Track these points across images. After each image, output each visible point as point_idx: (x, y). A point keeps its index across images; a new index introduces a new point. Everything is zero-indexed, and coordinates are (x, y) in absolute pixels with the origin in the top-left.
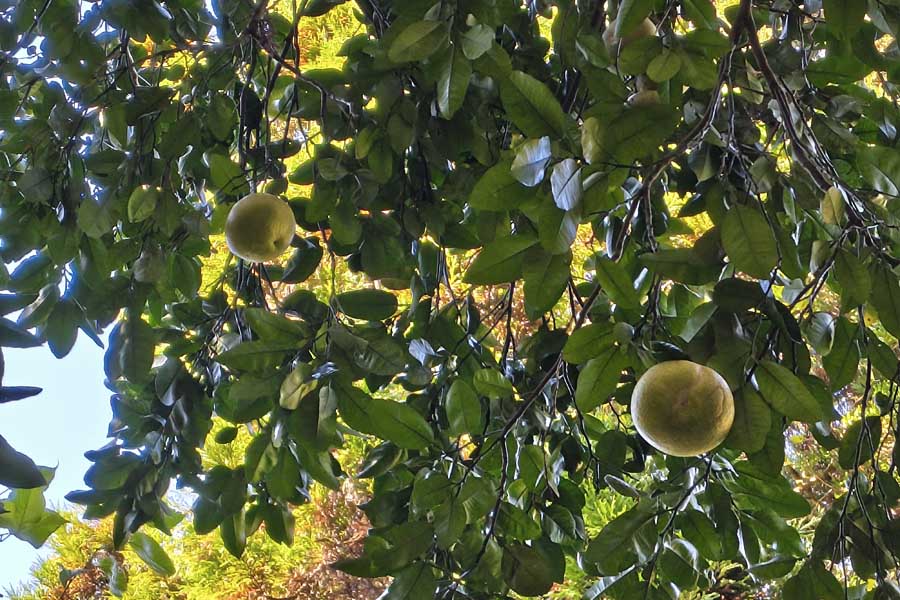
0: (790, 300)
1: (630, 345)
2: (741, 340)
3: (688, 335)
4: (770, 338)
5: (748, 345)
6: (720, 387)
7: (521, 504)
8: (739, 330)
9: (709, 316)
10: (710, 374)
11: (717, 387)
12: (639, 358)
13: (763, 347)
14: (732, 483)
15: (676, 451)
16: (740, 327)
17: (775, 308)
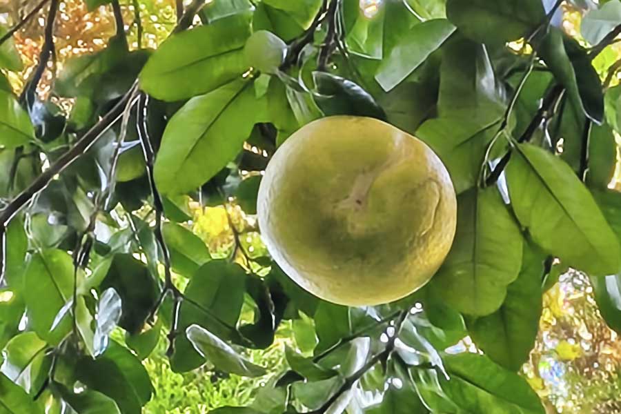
0: (595, 38)
1: (274, 77)
2: (489, 101)
3: (389, 79)
4: (545, 107)
5: (499, 112)
6: (434, 179)
7: (26, 380)
8: (487, 81)
9: (436, 46)
10: (418, 153)
11: (431, 179)
12: (289, 106)
13: (528, 121)
14: (434, 394)
15: (333, 291)
16: (490, 75)
17: (562, 50)
